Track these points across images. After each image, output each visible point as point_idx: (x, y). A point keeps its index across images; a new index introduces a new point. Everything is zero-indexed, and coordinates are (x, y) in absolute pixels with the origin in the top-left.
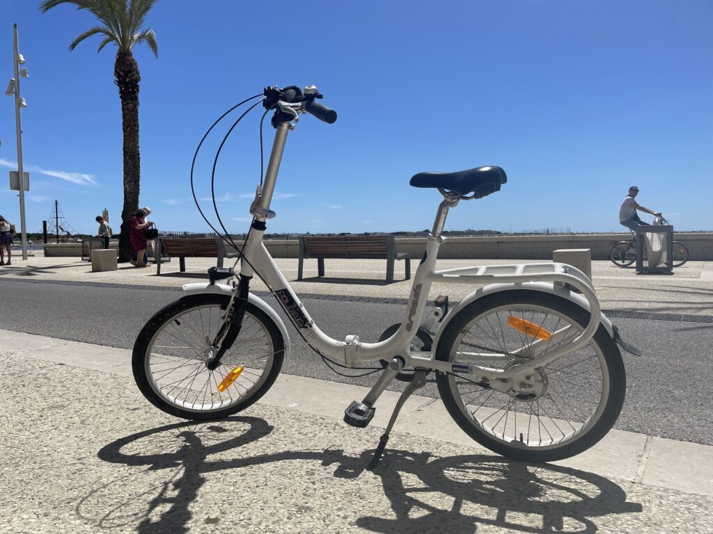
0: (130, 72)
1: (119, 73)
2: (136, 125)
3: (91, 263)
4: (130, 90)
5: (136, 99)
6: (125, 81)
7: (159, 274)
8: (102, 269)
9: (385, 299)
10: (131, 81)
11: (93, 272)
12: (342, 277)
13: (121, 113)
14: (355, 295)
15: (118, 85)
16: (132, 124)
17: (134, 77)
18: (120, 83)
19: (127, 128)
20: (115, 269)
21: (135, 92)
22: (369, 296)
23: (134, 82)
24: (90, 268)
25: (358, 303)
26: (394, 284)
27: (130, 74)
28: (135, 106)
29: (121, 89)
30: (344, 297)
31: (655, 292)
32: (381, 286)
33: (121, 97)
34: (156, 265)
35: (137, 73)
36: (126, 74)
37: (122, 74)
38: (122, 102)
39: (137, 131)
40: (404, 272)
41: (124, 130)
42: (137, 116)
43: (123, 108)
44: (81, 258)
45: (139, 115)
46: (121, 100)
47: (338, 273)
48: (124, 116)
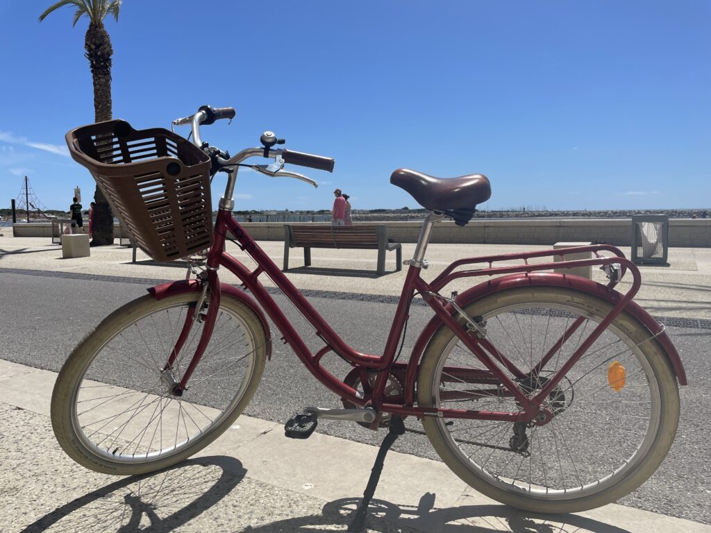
0: (101, 44)
1: (89, 46)
2: (109, 102)
3: (61, 247)
4: (102, 64)
5: (108, 73)
6: (96, 54)
7: (134, 262)
8: (74, 254)
9: (380, 296)
10: (103, 55)
11: (64, 258)
12: (330, 267)
13: (92, 88)
14: (346, 291)
15: (89, 59)
16: (104, 100)
17: (107, 50)
18: (91, 56)
19: (99, 104)
20: (88, 254)
21: (107, 67)
22: (361, 292)
23: (106, 56)
24: (60, 253)
25: (351, 301)
26: (385, 276)
27: (102, 47)
28: (108, 81)
29: (92, 62)
30: (335, 293)
31: (659, 288)
32: (372, 280)
33: (92, 71)
34: (131, 250)
35: (109, 46)
36: (98, 46)
37: (93, 47)
38: (94, 77)
39: (109, 108)
40: (395, 261)
41: (96, 107)
42: (109, 92)
43: (94, 83)
44: (51, 239)
45: (111, 91)
46: (92, 74)
47: (324, 261)
48: (96, 92)
